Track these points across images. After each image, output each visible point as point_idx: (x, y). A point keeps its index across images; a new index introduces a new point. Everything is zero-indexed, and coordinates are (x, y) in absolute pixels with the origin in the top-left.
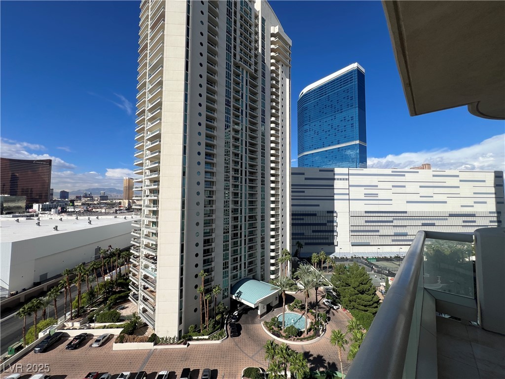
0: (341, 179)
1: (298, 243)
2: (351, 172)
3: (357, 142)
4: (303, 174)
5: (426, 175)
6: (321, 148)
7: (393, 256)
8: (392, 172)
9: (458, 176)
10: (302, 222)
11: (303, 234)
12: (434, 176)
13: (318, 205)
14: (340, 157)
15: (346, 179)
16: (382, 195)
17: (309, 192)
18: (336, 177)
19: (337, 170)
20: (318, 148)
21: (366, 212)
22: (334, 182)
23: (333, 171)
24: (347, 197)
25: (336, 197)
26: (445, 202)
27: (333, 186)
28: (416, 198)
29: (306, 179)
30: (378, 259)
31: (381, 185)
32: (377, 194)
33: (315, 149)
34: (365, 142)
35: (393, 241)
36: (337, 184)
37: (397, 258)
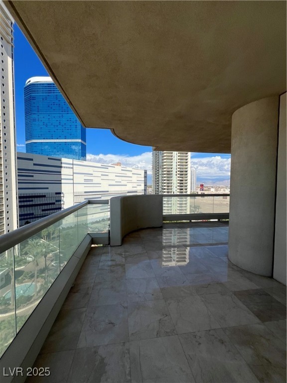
0: (67, 167)
1: (27, 222)
2: (75, 163)
3: (80, 141)
4: (32, 160)
5: (118, 169)
6: (49, 139)
7: (101, 220)
8: (102, 165)
9: (132, 171)
10: (31, 203)
11: (33, 214)
12: (122, 170)
13: (48, 188)
14: (67, 150)
15: (71, 168)
17: (37, 177)
18: (63, 165)
19: (64, 160)
20: (47, 139)
21: (85, 192)
22: (61, 170)
23: (60, 160)
24: (72, 182)
25: (63, 181)
26: (126, 185)
27: (60, 172)
28: (114, 183)
29: (34, 164)
31: (95, 174)
32: (92, 180)
33: (44, 139)
34: (85, 141)
35: (101, 210)
36: (64, 171)
37: (103, 220)
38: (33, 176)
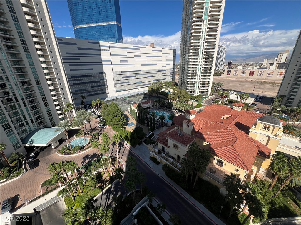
0: (105, 50)
1: (82, 96)
2: (111, 45)
3: (115, 23)
4: (75, 44)
5: (149, 49)
6: (91, 23)
7: (136, 94)
8: (134, 47)
9: (161, 51)
10: (82, 81)
11: (85, 90)
12: (153, 50)
13: (92, 69)
15: (108, 50)
16: (130, 61)
17: (83, 59)
18: (102, 48)
19: (102, 43)
20: (88, 23)
21: (122, 72)
22: (100, 52)
23: (98, 43)
24: (110, 63)
25: (103, 63)
26: (156, 65)
27: (100, 55)
28: (145, 63)
29: (79, 49)
30: (129, 97)
31: (129, 55)
32: (127, 61)
33: (86, 23)
34: (120, 23)
35: (136, 86)
36: (103, 54)
37: (138, 95)
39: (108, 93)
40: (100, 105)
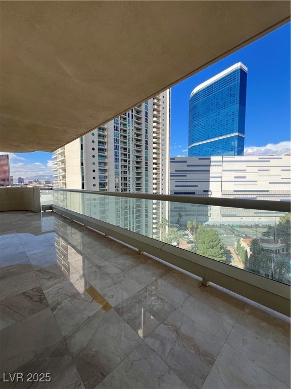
0: (216, 165)
1: (179, 214)
2: (224, 159)
3: (237, 134)
4: (186, 162)
6: (206, 140)
7: (253, 224)
8: (259, 158)
11: (184, 208)
13: (197, 186)
14: (224, 148)
15: (220, 165)
16: (249, 177)
17: (189, 176)
18: (212, 164)
19: (213, 158)
20: (204, 140)
21: (235, 191)
22: (209, 168)
23: (209, 159)
24: (220, 179)
25: (211, 179)
27: (209, 171)
29: (188, 166)
30: (241, 227)
31: (249, 170)
32: (245, 177)
33: (202, 141)
34: (244, 133)
35: (255, 213)
36: (213, 169)
37: (257, 226)
38: (186, 176)
39: (210, 216)
40: (197, 228)
